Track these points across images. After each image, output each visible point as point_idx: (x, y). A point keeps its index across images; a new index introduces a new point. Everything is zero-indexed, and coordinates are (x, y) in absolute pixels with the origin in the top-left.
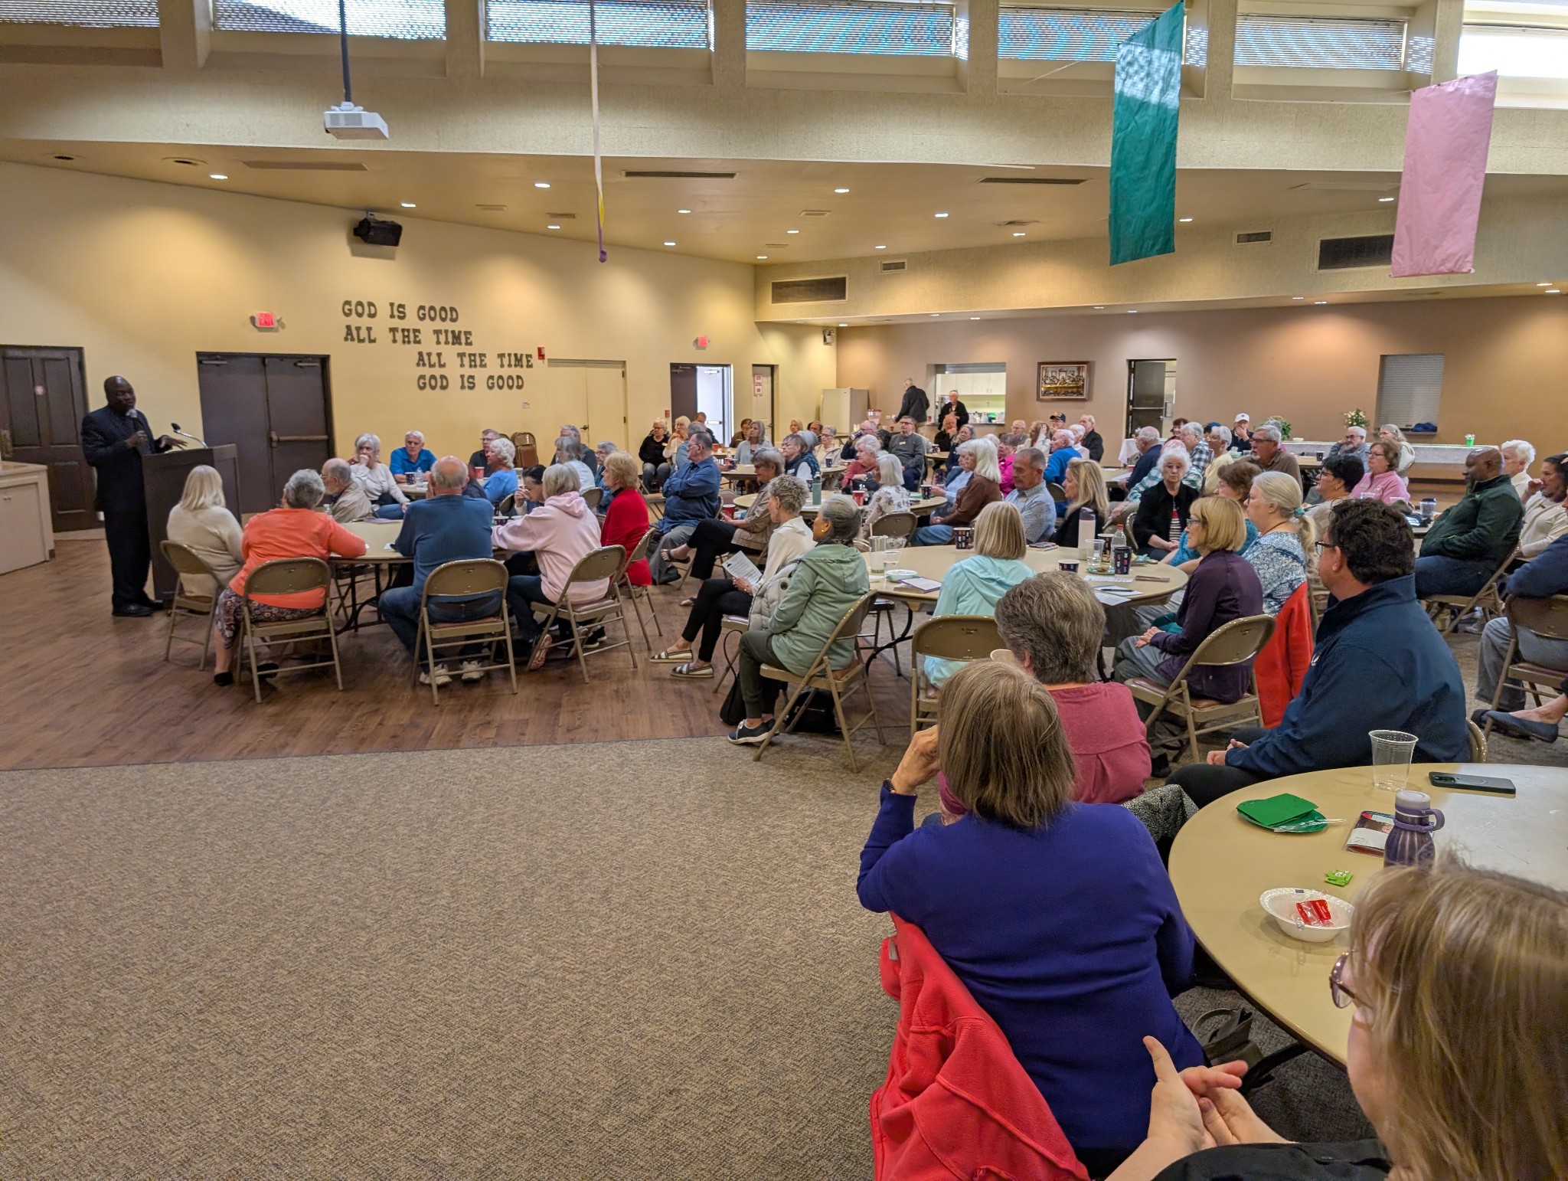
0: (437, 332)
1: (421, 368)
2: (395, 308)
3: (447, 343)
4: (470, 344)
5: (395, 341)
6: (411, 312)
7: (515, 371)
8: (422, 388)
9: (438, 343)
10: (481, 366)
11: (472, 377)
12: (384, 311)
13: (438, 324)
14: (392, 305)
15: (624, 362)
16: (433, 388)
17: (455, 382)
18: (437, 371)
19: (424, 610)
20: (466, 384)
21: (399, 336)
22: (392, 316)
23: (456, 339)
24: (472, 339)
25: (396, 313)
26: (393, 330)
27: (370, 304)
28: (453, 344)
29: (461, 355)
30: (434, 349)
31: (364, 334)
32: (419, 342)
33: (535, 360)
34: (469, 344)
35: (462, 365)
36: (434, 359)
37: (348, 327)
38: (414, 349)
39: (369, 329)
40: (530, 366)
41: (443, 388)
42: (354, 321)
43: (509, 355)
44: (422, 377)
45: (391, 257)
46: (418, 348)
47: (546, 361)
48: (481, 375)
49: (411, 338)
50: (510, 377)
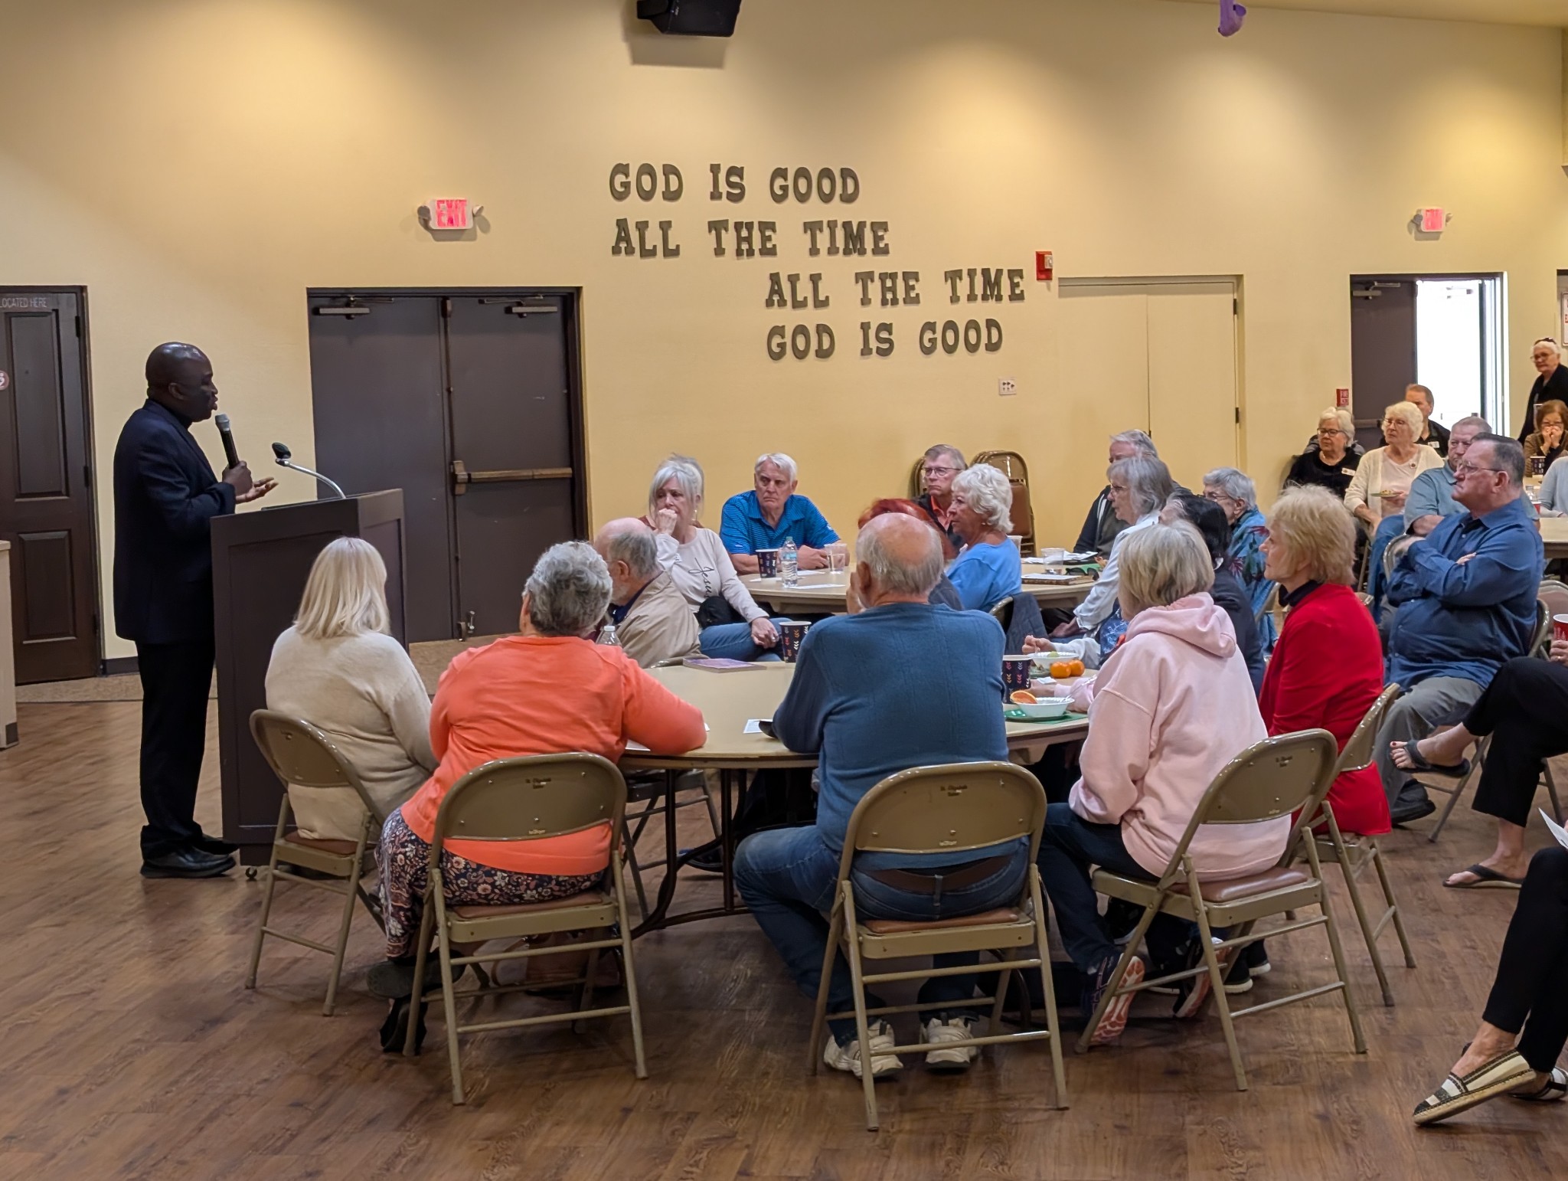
0: (812, 228)
1: (775, 309)
2: (722, 176)
3: (832, 250)
4: (885, 251)
5: (719, 251)
6: (756, 183)
7: (980, 311)
8: (776, 356)
9: (814, 251)
10: (908, 300)
11: (886, 327)
12: (697, 183)
13: (815, 210)
14: (715, 169)
15: (1239, 278)
16: (801, 355)
17: (848, 340)
18: (810, 317)
19: (846, 885)
20: (873, 344)
21: (729, 239)
22: (715, 195)
23: (854, 240)
24: (888, 238)
25: (723, 188)
26: (717, 227)
27: (670, 170)
28: (847, 252)
29: (864, 278)
30: (806, 267)
31: (654, 237)
32: (772, 252)
33: (1030, 282)
34: (881, 251)
35: (865, 301)
36: (804, 290)
37: (622, 224)
38: (760, 267)
39: (665, 226)
40: (1018, 297)
41: (823, 354)
42: (633, 209)
43: (972, 273)
44: (778, 331)
45: (717, 63)
46: (769, 265)
47: (1054, 283)
48: (906, 321)
49: (757, 245)
50: (972, 325)
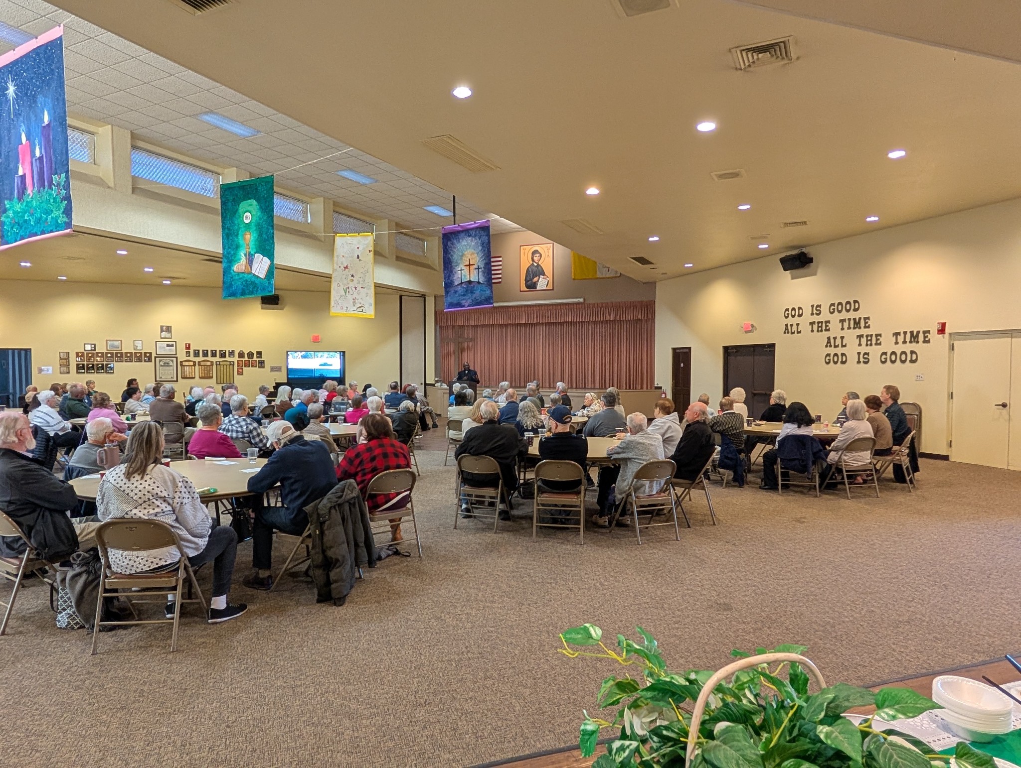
1: (828, 348)
2: (815, 308)
3: (849, 328)
4: (869, 327)
5: (812, 331)
6: (825, 309)
7: (908, 348)
8: (828, 363)
9: (843, 329)
10: (877, 344)
11: (867, 354)
12: (807, 311)
13: (844, 315)
14: (813, 306)
16: (836, 363)
17: (852, 357)
18: (839, 351)
20: (862, 360)
21: (816, 327)
22: (812, 314)
23: (857, 324)
24: (870, 322)
25: (815, 312)
26: (812, 324)
27: (800, 308)
28: (854, 328)
29: (860, 337)
30: (839, 334)
31: (794, 328)
32: (829, 330)
33: (934, 336)
35: (860, 345)
36: (838, 342)
37: (787, 325)
38: (824, 335)
39: (798, 325)
40: (927, 341)
41: (843, 363)
42: (790, 321)
43: (905, 333)
44: (828, 355)
45: (814, 274)
46: (828, 334)
47: (947, 335)
48: (875, 352)
49: (824, 328)
50: (904, 353)
